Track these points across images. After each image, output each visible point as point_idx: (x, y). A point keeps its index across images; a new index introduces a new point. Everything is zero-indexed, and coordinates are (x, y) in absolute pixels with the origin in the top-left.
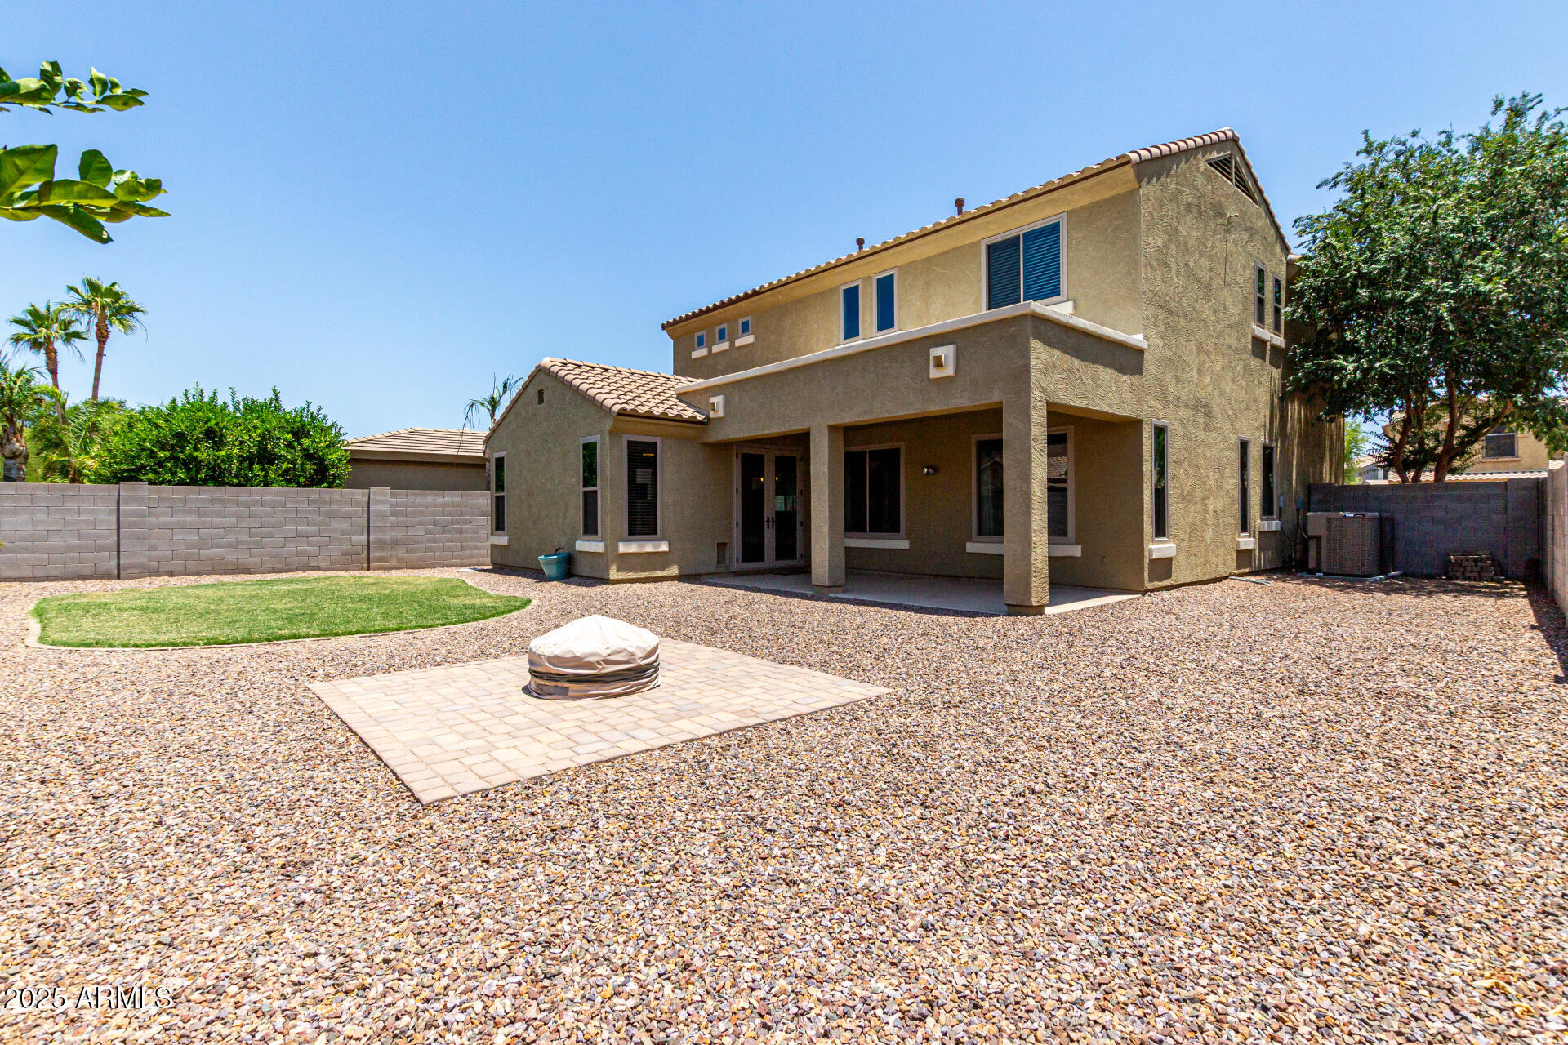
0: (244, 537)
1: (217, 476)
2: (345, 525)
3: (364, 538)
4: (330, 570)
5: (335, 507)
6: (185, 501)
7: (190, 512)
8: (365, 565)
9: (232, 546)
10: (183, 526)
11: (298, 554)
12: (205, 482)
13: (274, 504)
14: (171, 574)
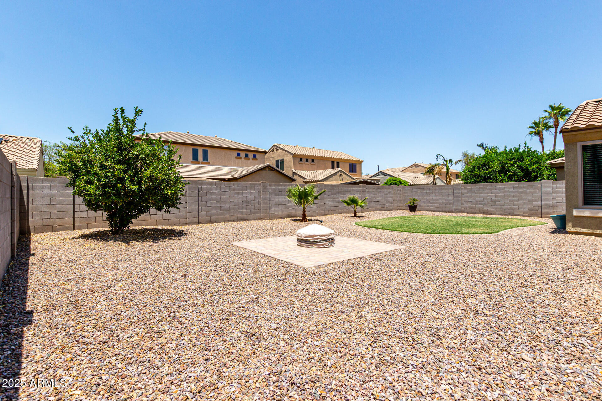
0: (490, 201)
1: (486, 179)
2: (530, 197)
3: (539, 203)
4: (523, 216)
5: (525, 189)
6: (471, 189)
7: (472, 192)
8: (540, 215)
9: (485, 204)
10: (471, 197)
11: (510, 208)
12: (481, 182)
13: (500, 189)
14: (468, 213)
